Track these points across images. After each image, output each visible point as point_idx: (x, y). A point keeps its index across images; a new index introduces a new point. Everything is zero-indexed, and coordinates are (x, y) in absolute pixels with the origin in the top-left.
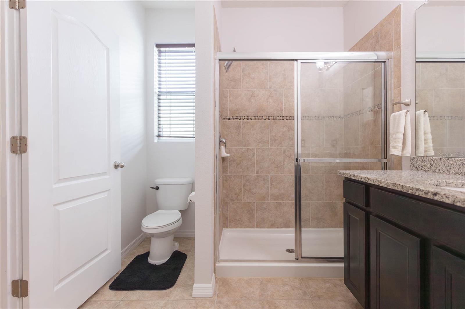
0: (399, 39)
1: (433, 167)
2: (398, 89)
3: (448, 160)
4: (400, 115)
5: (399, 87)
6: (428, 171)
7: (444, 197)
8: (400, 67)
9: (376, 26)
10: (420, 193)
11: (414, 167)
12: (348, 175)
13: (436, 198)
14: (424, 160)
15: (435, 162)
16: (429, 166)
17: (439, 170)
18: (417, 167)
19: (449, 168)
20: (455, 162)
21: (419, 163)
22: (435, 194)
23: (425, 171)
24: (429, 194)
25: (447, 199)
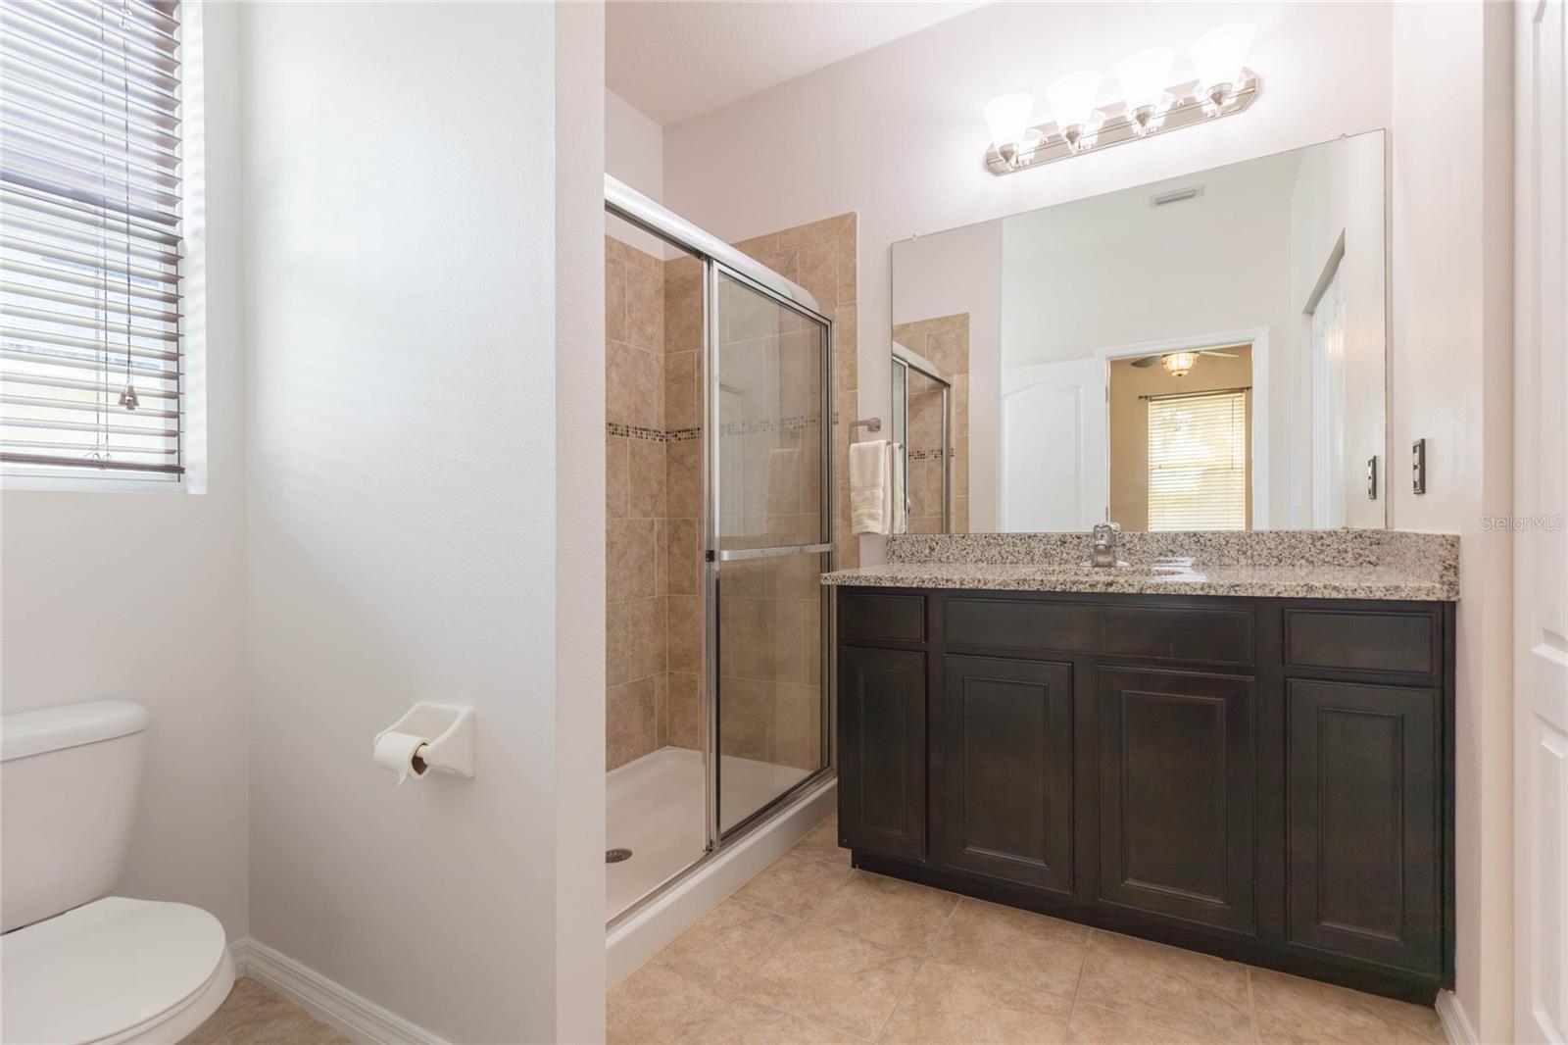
0: (853, 285)
1: (935, 554)
2: (849, 392)
3: (963, 538)
4: (876, 450)
5: (851, 389)
6: (925, 561)
7: (1126, 585)
8: (856, 347)
9: (787, 231)
10: (1081, 586)
11: (895, 557)
12: (873, 580)
13: (1111, 590)
14: (918, 541)
15: (940, 543)
16: (927, 551)
17: (948, 558)
18: (903, 555)
19: (965, 552)
20: (976, 540)
21: (907, 547)
22: (1110, 584)
23: (919, 561)
24: (1099, 586)
25: (1130, 588)
